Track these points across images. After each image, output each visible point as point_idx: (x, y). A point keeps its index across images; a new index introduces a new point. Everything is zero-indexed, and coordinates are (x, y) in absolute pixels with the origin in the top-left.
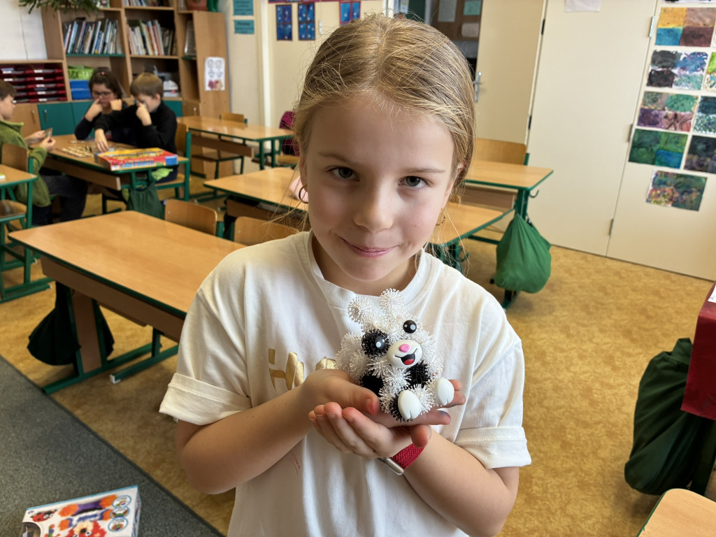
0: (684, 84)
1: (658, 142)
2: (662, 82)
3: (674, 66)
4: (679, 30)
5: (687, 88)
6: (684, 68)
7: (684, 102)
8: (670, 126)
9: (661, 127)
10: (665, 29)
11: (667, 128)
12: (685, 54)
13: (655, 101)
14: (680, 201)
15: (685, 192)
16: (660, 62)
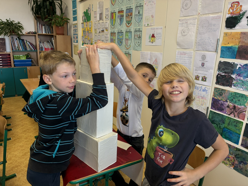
0: (239, 86)
1: (224, 123)
2: (225, 83)
3: (233, 73)
4: (235, 47)
5: (241, 89)
6: (239, 75)
7: (240, 98)
8: (231, 113)
9: (225, 113)
10: (227, 47)
11: (229, 115)
12: (240, 64)
13: (221, 95)
14: (239, 167)
15: (242, 162)
16: (224, 69)
